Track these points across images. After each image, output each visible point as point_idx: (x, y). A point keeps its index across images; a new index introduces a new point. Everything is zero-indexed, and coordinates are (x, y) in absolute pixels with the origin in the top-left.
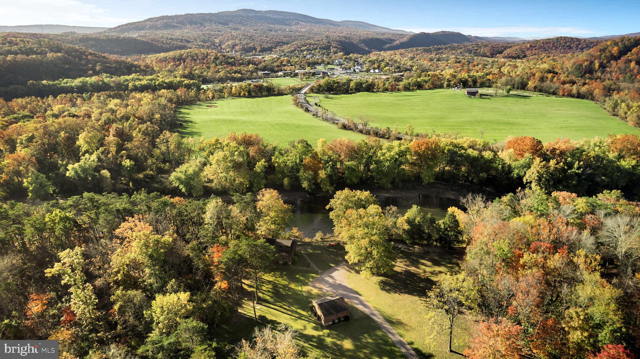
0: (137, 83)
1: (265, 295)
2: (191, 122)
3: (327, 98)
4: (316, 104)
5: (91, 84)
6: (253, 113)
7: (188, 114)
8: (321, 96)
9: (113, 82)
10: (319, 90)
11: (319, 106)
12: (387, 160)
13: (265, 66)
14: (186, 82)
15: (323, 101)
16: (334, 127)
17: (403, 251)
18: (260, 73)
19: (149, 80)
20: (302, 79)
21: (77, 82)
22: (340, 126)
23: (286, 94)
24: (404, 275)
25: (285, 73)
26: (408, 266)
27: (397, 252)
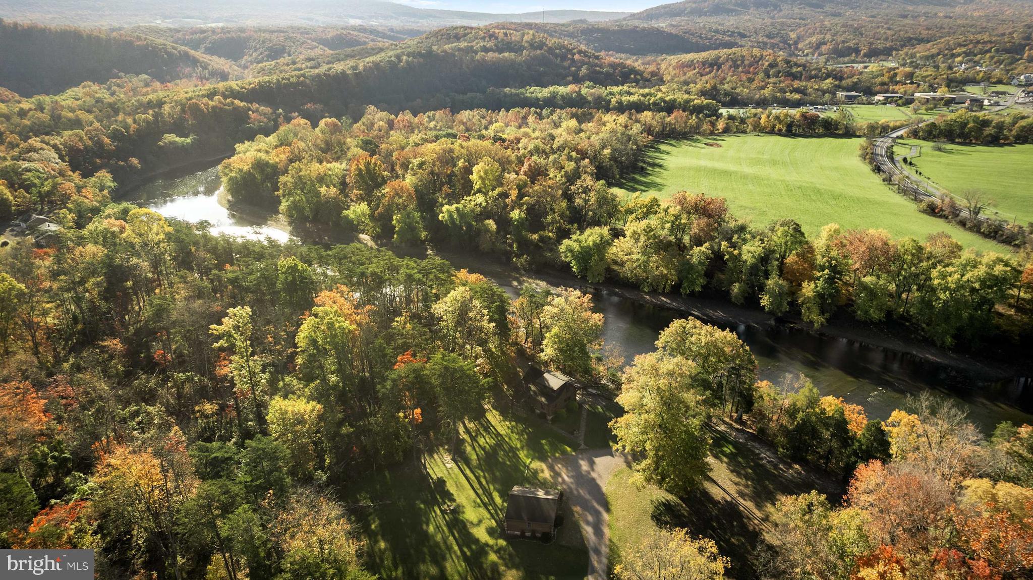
0: (625, 98)
1: (473, 452)
2: (660, 166)
3: (939, 149)
4: (905, 160)
5: (562, 96)
6: (774, 163)
7: (668, 153)
8: (927, 146)
9: (591, 95)
10: (932, 134)
11: (911, 164)
12: (946, 289)
13: (856, 83)
14: (696, 102)
15: (927, 155)
16: (912, 206)
17: (762, 466)
18: (841, 95)
19: (643, 95)
20: (916, 111)
21: (544, 93)
22: (923, 205)
23: (859, 137)
24: (719, 509)
25: (887, 98)
26: (742, 494)
27: (748, 463)
